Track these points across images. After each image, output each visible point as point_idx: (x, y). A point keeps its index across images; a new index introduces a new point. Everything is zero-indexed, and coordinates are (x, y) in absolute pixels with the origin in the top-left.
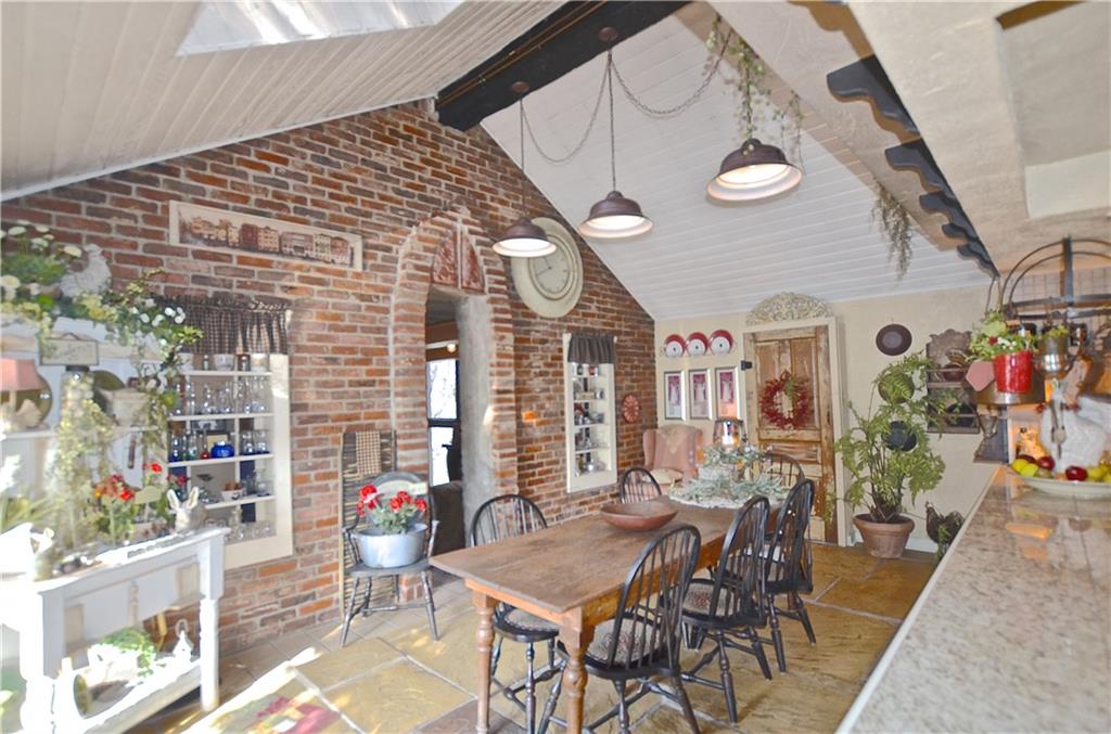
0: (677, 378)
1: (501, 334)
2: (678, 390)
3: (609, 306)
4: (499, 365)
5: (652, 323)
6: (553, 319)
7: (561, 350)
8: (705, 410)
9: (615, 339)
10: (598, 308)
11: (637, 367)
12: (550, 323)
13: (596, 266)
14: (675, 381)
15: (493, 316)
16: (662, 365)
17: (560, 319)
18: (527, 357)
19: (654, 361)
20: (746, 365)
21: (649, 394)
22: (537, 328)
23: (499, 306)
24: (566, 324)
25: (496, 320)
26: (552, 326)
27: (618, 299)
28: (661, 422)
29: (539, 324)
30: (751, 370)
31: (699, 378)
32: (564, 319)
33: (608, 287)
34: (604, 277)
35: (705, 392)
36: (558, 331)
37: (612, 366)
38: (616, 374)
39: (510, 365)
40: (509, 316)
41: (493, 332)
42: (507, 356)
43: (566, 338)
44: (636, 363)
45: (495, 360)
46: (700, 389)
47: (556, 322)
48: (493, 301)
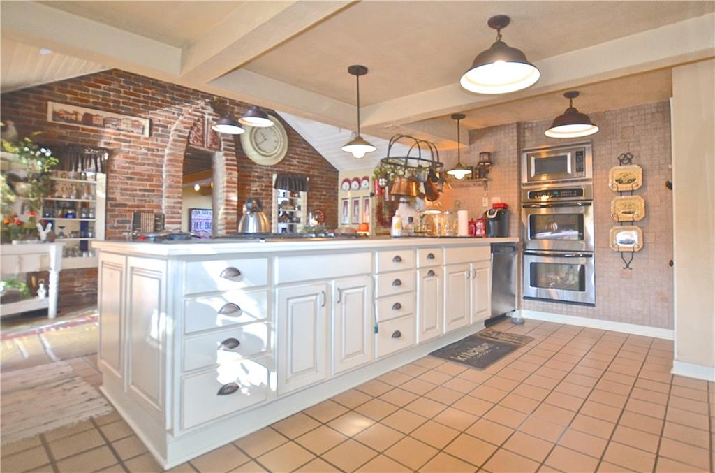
0: (347, 202)
1: (229, 171)
2: (347, 208)
3: (307, 161)
4: (227, 187)
5: (338, 172)
6: (268, 166)
7: (271, 183)
8: (358, 220)
9: (308, 179)
10: (298, 162)
11: (324, 195)
12: (265, 168)
13: (299, 139)
14: (346, 203)
15: (225, 162)
16: (341, 195)
17: (271, 166)
18: (250, 185)
19: (337, 193)
20: (372, 195)
21: (332, 210)
22: (256, 170)
23: (229, 158)
24: (276, 169)
25: (227, 165)
26: (266, 170)
27: (312, 157)
28: (339, 226)
29: (257, 168)
30: (374, 197)
31: (356, 202)
32: (274, 166)
33: (306, 151)
34: (304, 145)
35: (358, 210)
36: (270, 173)
37: (306, 193)
38: (308, 198)
39: (235, 187)
40: (235, 163)
41: (225, 170)
42: (233, 183)
43: (275, 177)
44: (324, 193)
45: (225, 184)
46: (357, 208)
47: (269, 168)
48: (225, 155)
